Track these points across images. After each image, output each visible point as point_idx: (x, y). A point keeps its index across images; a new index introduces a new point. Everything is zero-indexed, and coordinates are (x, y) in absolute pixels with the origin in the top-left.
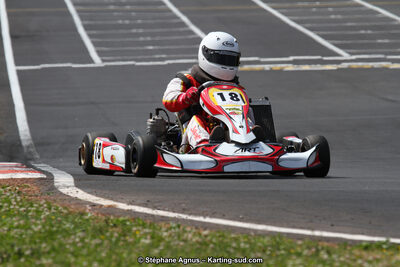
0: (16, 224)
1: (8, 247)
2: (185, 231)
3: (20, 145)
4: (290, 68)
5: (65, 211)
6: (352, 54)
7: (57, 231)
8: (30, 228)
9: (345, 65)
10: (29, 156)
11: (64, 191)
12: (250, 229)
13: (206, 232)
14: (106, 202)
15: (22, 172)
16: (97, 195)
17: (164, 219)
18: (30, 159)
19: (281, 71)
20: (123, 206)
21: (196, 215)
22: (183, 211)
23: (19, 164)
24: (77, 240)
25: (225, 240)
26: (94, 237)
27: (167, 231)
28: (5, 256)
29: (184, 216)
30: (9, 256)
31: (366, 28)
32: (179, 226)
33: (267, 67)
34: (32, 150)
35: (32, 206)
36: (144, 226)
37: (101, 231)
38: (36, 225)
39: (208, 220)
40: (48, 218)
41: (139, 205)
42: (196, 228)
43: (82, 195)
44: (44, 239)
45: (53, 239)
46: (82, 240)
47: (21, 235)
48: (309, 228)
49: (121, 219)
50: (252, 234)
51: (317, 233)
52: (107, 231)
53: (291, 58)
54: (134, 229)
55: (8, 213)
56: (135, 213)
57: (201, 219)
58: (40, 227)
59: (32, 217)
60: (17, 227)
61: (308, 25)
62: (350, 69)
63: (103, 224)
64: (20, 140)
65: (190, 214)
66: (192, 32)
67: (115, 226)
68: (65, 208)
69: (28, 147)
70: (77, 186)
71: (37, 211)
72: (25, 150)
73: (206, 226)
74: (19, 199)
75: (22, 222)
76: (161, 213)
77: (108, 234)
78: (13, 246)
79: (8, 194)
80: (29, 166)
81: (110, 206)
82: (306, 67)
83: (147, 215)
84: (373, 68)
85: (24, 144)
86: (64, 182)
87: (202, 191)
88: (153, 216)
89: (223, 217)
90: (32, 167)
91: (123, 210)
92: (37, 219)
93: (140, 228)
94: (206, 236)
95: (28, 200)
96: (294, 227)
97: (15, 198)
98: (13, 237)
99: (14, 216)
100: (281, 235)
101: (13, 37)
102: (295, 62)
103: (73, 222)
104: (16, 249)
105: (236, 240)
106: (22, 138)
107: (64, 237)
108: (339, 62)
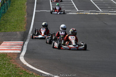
4: (89, 13)
6: (102, 10)
9: (100, 13)
31: (107, 4)
33: (84, 13)
53: (90, 11)
62: (101, 14)
66: (72, 3)
82: (92, 14)
84: (105, 14)
101: (37, 3)
108: (99, 12)
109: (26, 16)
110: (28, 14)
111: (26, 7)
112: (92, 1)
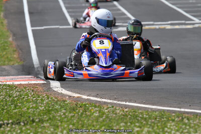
0: (31, 106)
1: (27, 118)
2: (116, 109)
3: (34, 67)
4: (169, 27)
5: (56, 100)
6: (200, 20)
7: (52, 110)
8: (38, 108)
9: (197, 26)
10: (38, 73)
11: (55, 90)
12: (148, 108)
13: (126, 110)
14: (76, 95)
15: (34, 80)
16: (72, 92)
17: (105, 103)
18: (38, 74)
19: (164, 29)
20: (85, 97)
21: (121, 101)
22: (115, 99)
23: (33, 77)
24: (62, 114)
25: (136, 114)
26: (70, 112)
27: (107, 109)
28: (26, 122)
29: (115, 102)
30: (28, 122)
32: (113, 107)
33: (157, 27)
34: (39, 69)
35: (39, 97)
36: (95, 107)
37: (74, 110)
38: (41, 107)
39: (127, 103)
40: (47, 103)
41: (93, 96)
42: (122, 108)
43: (64, 92)
44: (45, 114)
45: (50, 114)
46: (64, 114)
47: (34, 112)
48: (178, 108)
49: (84, 103)
50: (150, 110)
51: (182, 110)
52: (77, 109)
53: (169, 22)
54: (90, 108)
55: (27, 101)
56: (91, 100)
57: (124, 103)
58: (43, 108)
59: (39, 103)
60: (32, 108)
61: (178, 6)
63: (74, 106)
64: (33, 65)
65: (118, 101)
66: (119, 10)
67: (81, 107)
68: (56, 98)
69: (37, 68)
70: (62, 87)
71: (42, 100)
72: (36, 70)
73: (126, 106)
74: (32, 93)
75: (34, 105)
76: (104, 100)
77: (77, 111)
78: (29, 117)
79: (27, 91)
80: (38, 78)
81: (78, 97)
82: (177, 27)
83: (97, 101)
85: (35, 66)
86: (55, 85)
87: (124, 89)
88: (100, 101)
89: (135, 102)
90: (40, 78)
91: (85, 99)
92: (42, 104)
93: (93, 108)
94: (126, 112)
95: (37, 94)
96: (171, 107)
97: (31, 93)
98: (30, 113)
99: (30, 102)
100: (164, 111)
101: (30, 13)
102: (171, 24)
103: (60, 105)
104: (31, 119)
105: (142, 113)
106: (34, 63)
107: (55, 113)
108: (193, 24)
109: (11, 39)
110: (14, 35)
111: (5, 22)
112: (167, 3)
